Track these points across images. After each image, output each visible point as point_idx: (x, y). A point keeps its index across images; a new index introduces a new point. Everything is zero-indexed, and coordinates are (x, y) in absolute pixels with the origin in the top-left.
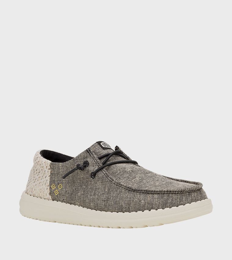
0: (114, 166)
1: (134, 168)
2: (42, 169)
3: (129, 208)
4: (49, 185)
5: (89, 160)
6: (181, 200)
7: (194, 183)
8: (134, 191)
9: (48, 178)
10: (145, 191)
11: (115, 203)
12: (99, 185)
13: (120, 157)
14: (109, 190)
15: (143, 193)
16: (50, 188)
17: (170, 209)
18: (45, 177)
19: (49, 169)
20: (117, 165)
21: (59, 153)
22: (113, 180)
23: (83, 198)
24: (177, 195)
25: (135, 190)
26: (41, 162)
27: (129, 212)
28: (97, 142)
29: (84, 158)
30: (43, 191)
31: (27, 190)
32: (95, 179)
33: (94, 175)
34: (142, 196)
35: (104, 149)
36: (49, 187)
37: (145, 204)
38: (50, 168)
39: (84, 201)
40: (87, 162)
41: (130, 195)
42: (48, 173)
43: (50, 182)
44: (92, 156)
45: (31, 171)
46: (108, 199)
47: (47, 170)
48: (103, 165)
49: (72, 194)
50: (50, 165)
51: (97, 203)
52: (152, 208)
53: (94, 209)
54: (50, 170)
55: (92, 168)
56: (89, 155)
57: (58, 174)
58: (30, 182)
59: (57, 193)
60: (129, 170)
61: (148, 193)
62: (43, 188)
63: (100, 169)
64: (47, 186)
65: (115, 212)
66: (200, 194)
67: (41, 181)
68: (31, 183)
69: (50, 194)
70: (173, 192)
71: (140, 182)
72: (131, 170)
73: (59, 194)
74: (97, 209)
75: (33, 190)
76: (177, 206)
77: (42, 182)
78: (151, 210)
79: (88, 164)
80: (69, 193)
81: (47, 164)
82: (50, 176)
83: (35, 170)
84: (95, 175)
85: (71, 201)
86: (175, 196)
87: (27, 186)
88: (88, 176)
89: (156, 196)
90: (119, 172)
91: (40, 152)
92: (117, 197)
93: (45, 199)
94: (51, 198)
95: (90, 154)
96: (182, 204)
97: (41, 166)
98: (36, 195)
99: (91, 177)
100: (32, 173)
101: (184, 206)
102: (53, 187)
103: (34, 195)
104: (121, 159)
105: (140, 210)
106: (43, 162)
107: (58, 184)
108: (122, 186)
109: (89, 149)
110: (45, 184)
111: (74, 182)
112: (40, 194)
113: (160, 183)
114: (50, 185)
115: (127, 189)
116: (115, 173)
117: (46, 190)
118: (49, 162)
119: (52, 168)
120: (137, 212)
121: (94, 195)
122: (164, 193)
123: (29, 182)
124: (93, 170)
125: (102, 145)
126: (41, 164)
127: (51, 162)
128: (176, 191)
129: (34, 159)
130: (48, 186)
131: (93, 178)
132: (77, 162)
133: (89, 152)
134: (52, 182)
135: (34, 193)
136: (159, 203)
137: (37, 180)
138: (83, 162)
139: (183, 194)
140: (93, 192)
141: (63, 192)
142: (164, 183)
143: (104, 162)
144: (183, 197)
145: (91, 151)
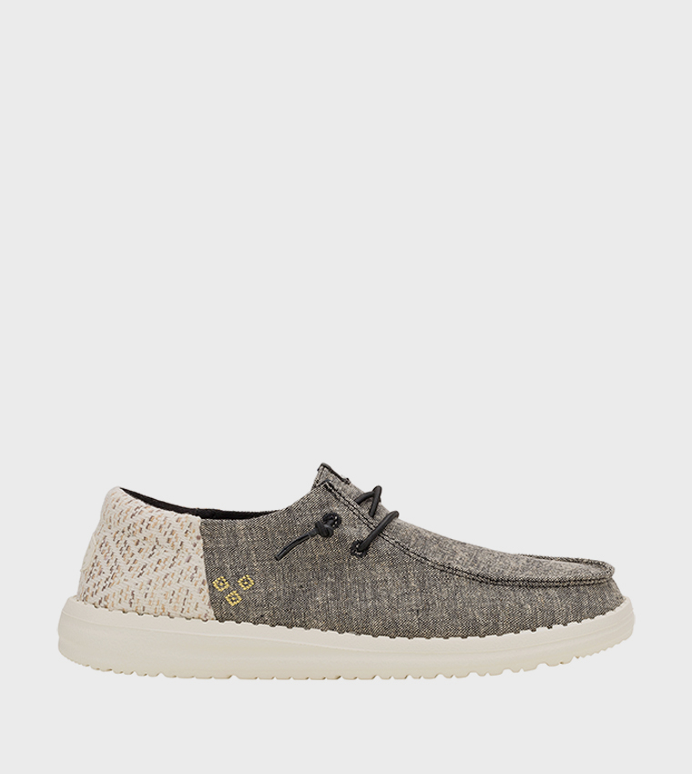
4: (205, 579)
5: (338, 510)
9: (199, 561)
10: (523, 581)
12: (382, 571)
14: (421, 583)
15: (520, 586)
16: (211, 588)
18: (185, 559)
19: (197, 538)
22: (426, 559)
25: (497, 581)
27: (497, 635)
29: (322, 507)
30: (184, 597)
32: (368, 558)
33: (362, 547)
34: (521, 595)
36: (207, 586)
37: (536, 613)
38: (199, 535)
40: (335, 514)
42: (195, 548)
43: (207, 572)
44: (342, 499)
46: (427, 607)
47: (189, 541)
49: (290, 601)
50: (200, 528)
52: (555, 622)
53: (385, 635)
54: (201, 541)
55: (352, 531)
57: (233, 550)
59: (236, 600)
61: (532, 587)
62: (186, 589)
63: (377, 534)
64: (199, 583)
65: (457, 636)
67: (170, 571)
69: (212, 603)
73: (245, 602)
74: (394, 634)
75: (139, 596)
77: (177, 574)
78: (553, 626)
79: (339, 520)
80: (279, 598)
82: (204, 555)
84: (368, 548)
85: (290, 615)
88: (343, 550)
89: (552, 592)
93: (188, 618)
94: (211, 616)
95: (335, 496)
97: (165, 530)
98: (148, 610)
99: (355, 555)
102: (221, 584)
103: (143, 611)
105: (525, 628)
106: (172, 520)
107: (238, 576)
108: (458, 573)
110: (193, 577)
112: (169, 607)
114: (210, 579)
115: (474, 579)
117: (196, 594)
118: (199, 518)
119: (207, 535)
120: (517, 632)
122: (569, 585)
126: (165, 526)
130: (202, 584)
131: (360, 556)
133: (330, 491)
134: (214, 571)
137: (149, 569)
138: (321, 516)
141: (259, 598)
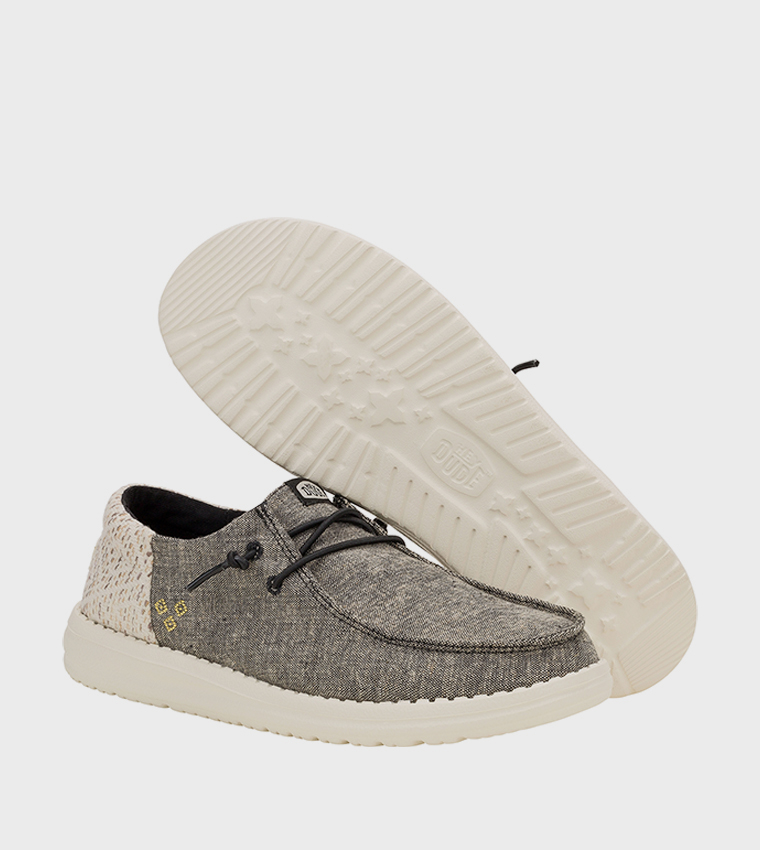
0: (334, 557)
1: (393, 566)
2: (128, 553)
3: (374, 689)
4: (148, 600)
5: (263, 539)
6: (520, 672)
7: (562, 612)
8: (390, 640)
9: (146, 581)
10: (419, 642)
11: (337, 673)
12: (291, 613)
13: (353, 528)
14: (319, 631)
15: (414, 648)
16: (152, 609)
17: (491, 696)
18: (137, 575)
19: (149, 555)
20: (343, 554)
21: (178, 494)
22: (330, 605)
23: (247, 648)
24: (511, 657)
25: (392, 639)
26: (125, 529)
27: (375, 702)
28: (286, 483)
29: (249, 533)
30: (132, 616)
31: (86, 606)
32: (281, 596)
33: (276, 584)
34: (411, 658)
35: (307, 502)
36: (148, 608)
37: (420, 682)
38: (151, 551)
39: (249, 658)
40: (258, 544)
41: (379, 652)
42: (146, 565)
43: (151, 591)
44: (271, 526)
45: (97, 548)
46: (315, 660)
47: (142, 557)
48: (304, 554)
49: (213, 634)
50: (151, 544)
51: (285, 669)
52: (440, 694)
53: (278, 685)
54: (151, 558)
55: (272, 564)
56: (263, 524)
57: (174, 571)
58: (93, 585)
59: (172, 626)
60: (377, 569)
61: (429, 650)
62: (133, 608)
63: (294, 570)
64: (143, 604)
65: (337, 698)
66: (577, 649)
67: (125, 587)
68: (97, 587)
69: (152, 626)
70: (499, 647)
71: (407, 610)
72: (384, 569)
73: (178, 630)
74: (285, 685)
75: (104, 609)
76: (510, 690)
77: (129, 591)
78: (437, 699)
79: (261, 551)
80: (205, 630)
81: (141, 538)
82: (152, 573)
83: (109, 551)
84: (281, 585)
85: (210, 652)
86: (502, 660)
87: (86, 595)
88: (261, 585)
89: (450, 659)
90: (347, 577)
91: (121, 497)
92: (342, 655)
93: (137, 639)
94: (153, 639)
95: (265, 523)
96: (522, 684)
97: (125, 542)
98: (112, 625)
99: (270, 591)
100: (100, 556)
101: (529, 688)
102: (161, 607)
103: (106, 624)
104: (354, 533)
105: (404, 698)
106: (132, 532)
107: (176, 601)
108: (356, 625)
109: (261, 505)
110: (139, 597)
111: (219, 599)
112: (124, 623)
113: (464, 614)
114: (153, 600)
115: (368, 634)
116: (338, 581)
117: (140, 615)
118: (149, 532)
119: (156, 552)
120: (396, 702)
121: (278, 642)
122: (473, 652)
123: (91, 582)
124: (275, 571)
125: (302, 492)
126: (126, 538)
127: (154, 533)
128: (506, 647)
129: (106, 517)
130: (146, 605)
131: (275, 594)
132: (228, 542)
133: (261, 516)
134: (157, 593)
135: (106, 617)
136: (460, 679)
137: (113, 582)
138: (245, 545)
139: (527, 654)
140: (275, 633)
141: (190, 626)
142: (475, 613)
143: (307, 545)
144: (526, 664)
145: (270, 512)
